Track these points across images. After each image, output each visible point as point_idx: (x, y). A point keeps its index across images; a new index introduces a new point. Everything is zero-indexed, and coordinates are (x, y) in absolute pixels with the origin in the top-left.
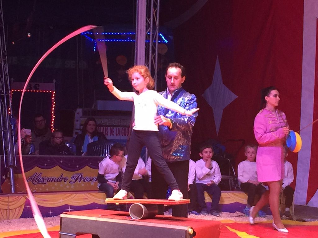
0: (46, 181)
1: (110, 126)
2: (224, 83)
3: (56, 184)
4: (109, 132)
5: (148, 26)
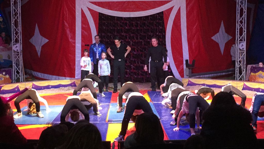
2: (40, 35)
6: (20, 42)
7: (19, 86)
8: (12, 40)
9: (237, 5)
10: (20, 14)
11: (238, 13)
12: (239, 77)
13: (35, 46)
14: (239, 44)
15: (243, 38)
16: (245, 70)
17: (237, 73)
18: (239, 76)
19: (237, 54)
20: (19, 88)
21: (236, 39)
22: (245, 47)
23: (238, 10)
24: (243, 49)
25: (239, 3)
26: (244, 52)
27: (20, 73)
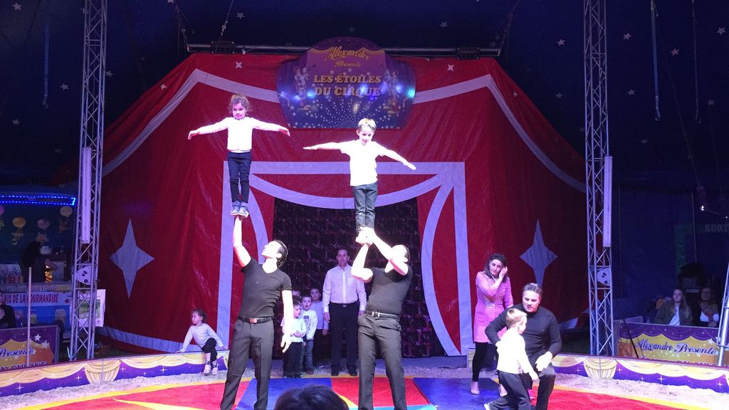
4: (12, 299)
5: (93, 196)
6: (95, 263)
7: (86, 370)
8: (76, 256)
9: (588, 185)
10: (100, 197)
11: (591, 203)
12: (600, 348)
13: (121, 271)
14: (597, 271)
16: (612, 331)
17: (594, 338)
18: (600, 345)
19: (592, 296)
20: (87, 373)
21: (589, 261)
22: (609, 278)
23: (590, 196)
24: (606, 282)
25: (594, 182)
26: (608, 291)
27: (87, 336)
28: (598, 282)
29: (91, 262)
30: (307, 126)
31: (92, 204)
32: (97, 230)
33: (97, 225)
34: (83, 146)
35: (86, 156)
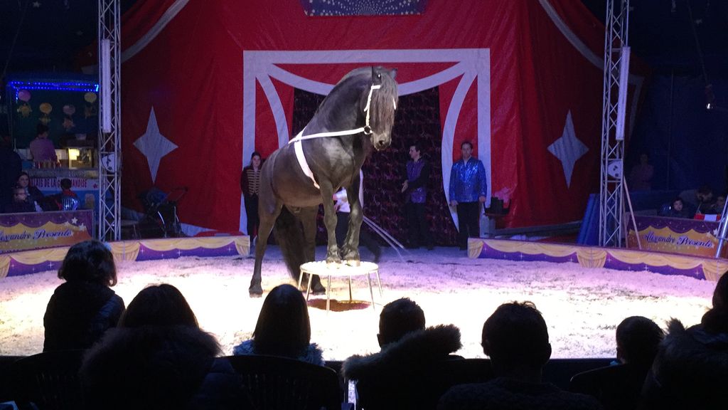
0: (9, 239)
1: (45, 178)
2: (161, 132)
3: (20, 241)
4: (44, 183)
5: (112, 87)
6: (118, 151)
8: (100, 143)
9: (605, 78)
10: (120, 89)
11: (607, 95)
12: (607, 238)
14: (609, 164)
15: (618, 153)
16: (620, 223)
17: (603, 229)
18: (607, 236)
19: (603, 188)
21: (602, 154)
22: (620, 171)
23: (607, 90)
24: (617, 175)
25: (610, 74)
26: (619, 183)
27: (114, 219)
28: (608, 175)
29: (114, 151)
30: (324, 14)
31: (113, 96)
32: (118, 119)
33: (118, 115)
34: (102, 38)
35: (105, 48)
